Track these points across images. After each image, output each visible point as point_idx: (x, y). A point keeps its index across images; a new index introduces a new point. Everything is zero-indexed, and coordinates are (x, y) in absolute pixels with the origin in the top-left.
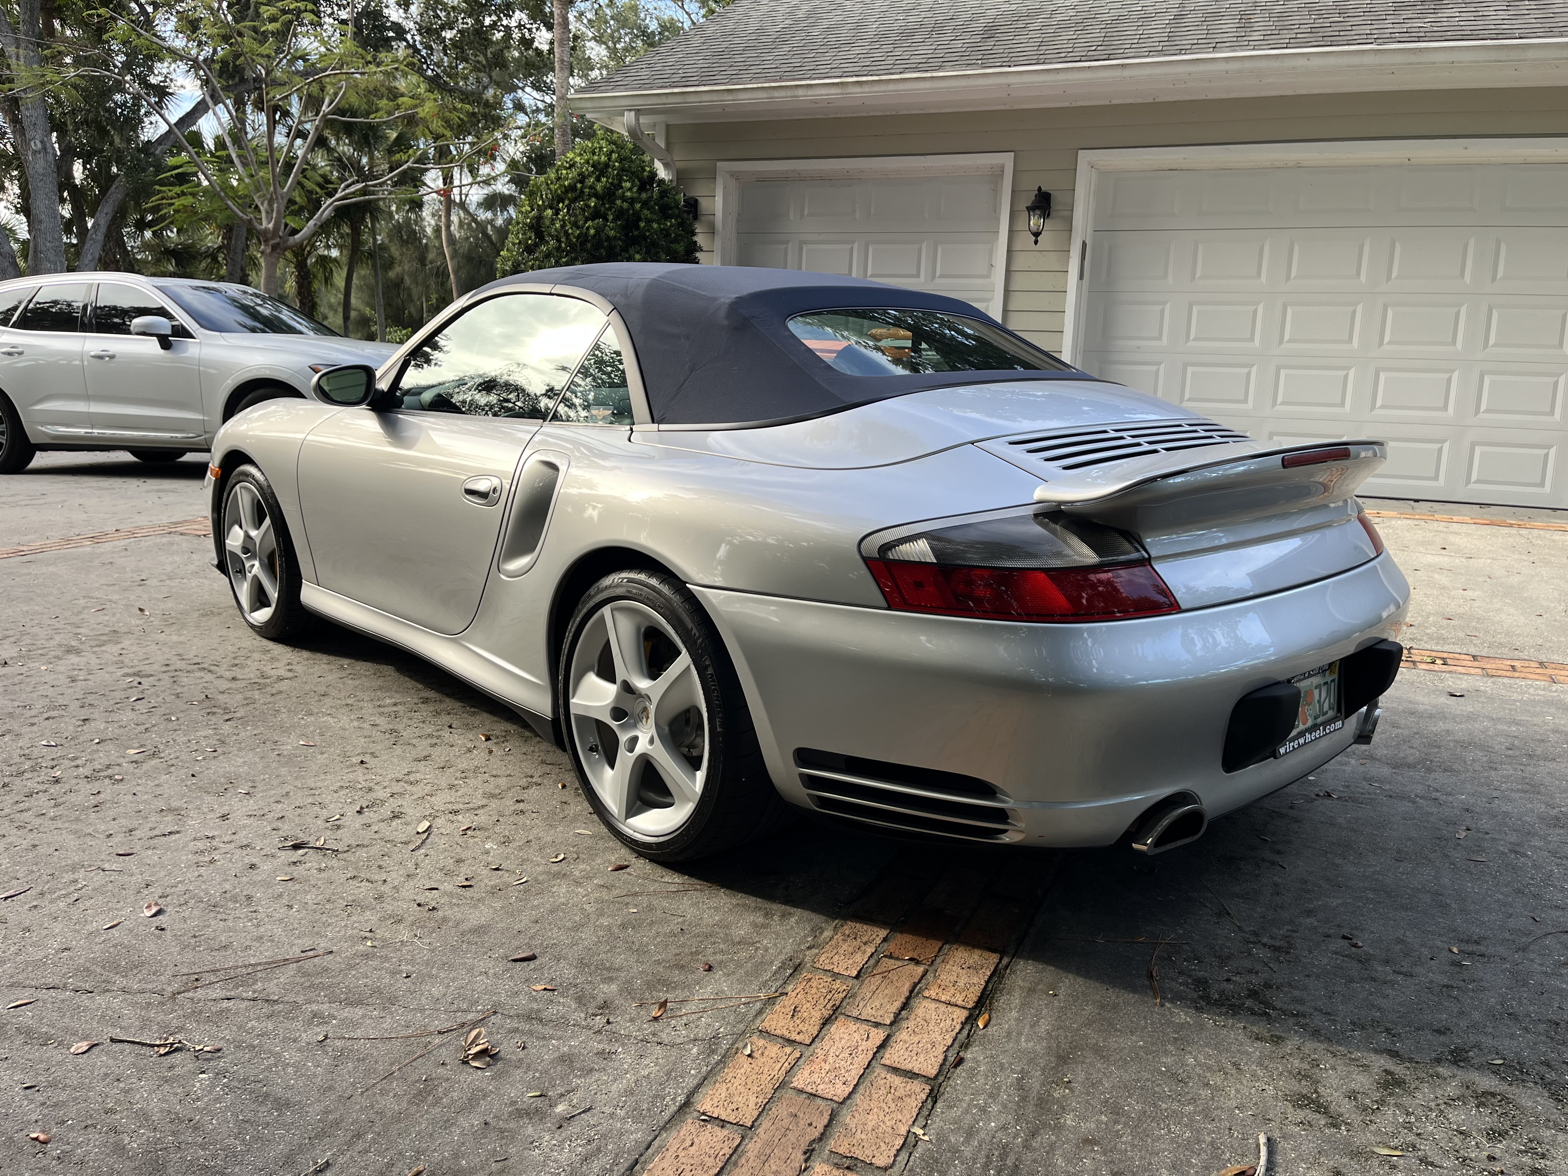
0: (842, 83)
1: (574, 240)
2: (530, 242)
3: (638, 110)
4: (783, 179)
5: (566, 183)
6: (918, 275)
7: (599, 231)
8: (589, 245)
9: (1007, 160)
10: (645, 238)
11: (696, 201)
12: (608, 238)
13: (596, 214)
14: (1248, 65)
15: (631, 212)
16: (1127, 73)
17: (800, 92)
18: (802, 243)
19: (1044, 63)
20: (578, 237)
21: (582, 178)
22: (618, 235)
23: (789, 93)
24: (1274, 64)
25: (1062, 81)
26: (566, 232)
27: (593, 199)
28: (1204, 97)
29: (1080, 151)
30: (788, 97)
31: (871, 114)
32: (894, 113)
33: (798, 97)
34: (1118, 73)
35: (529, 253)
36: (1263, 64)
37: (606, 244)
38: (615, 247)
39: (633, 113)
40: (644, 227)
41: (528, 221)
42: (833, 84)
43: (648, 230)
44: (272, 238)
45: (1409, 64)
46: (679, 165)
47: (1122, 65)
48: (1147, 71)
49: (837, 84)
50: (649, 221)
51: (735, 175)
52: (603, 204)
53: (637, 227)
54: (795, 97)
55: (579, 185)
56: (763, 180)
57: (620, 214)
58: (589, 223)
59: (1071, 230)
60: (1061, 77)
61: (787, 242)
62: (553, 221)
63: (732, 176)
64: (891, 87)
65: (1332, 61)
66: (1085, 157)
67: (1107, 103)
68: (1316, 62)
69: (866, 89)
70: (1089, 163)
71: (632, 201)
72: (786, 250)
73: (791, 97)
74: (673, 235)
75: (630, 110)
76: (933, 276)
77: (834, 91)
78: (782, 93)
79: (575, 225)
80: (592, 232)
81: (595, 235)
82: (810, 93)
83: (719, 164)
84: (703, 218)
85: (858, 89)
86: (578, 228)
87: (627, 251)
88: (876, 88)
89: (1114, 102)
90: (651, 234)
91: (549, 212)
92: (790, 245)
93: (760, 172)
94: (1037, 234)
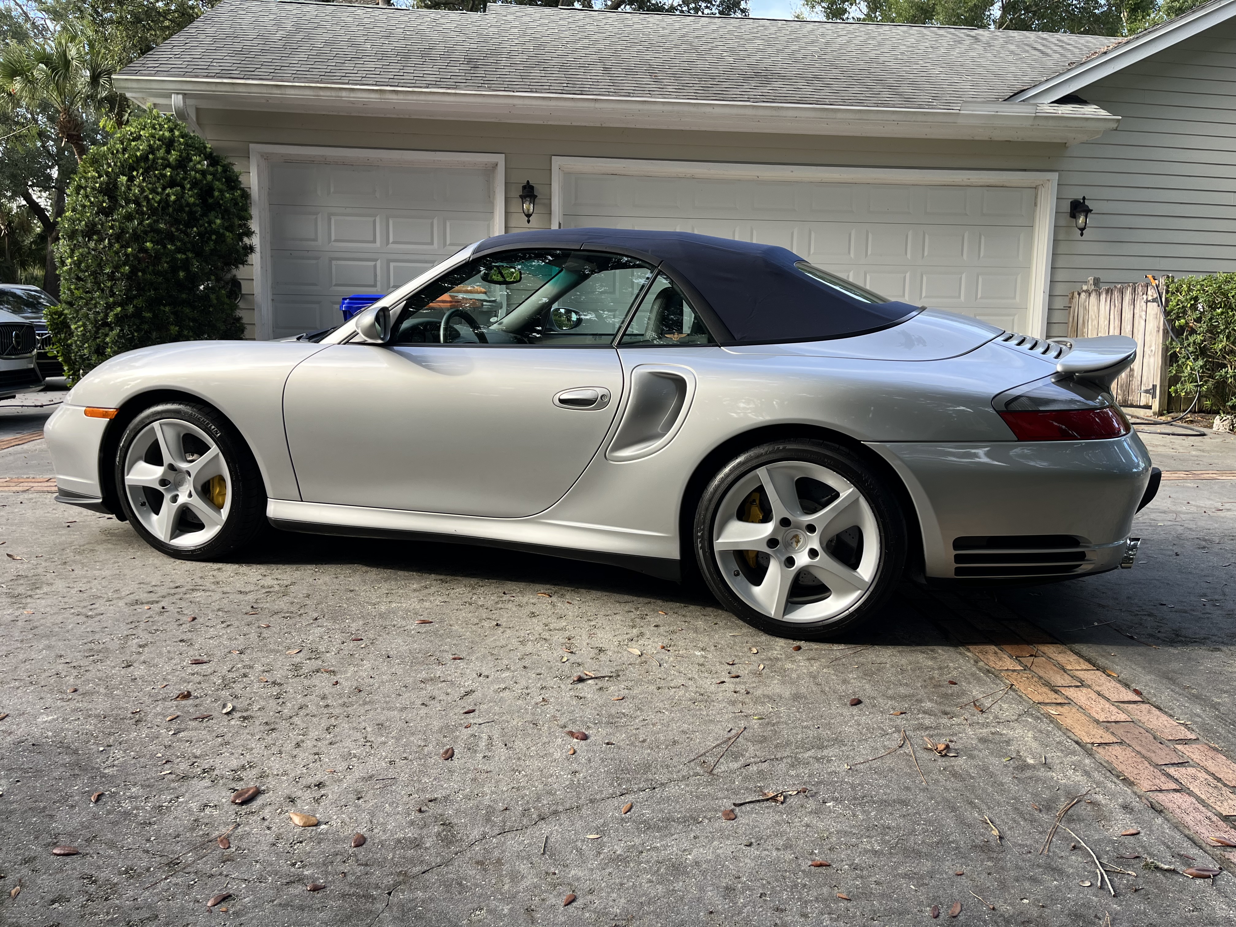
0: (380, 90)
1: (156, 205)
2: (104, 205)
3: (185, 94)
4: (311, 162)
5: (138, 154)
6: (432, 243)
7: (180, 197)
8: (171, 209)
9: (500, 159)
10: (220, 206)
12: (188, 204)
13: (173, 183)
14: (676, 108)
15: (205, 182)
16: (598, 105)
17: (344, 94)
18: (330, 215)
19: (536, 92)
20: (159, 203)
21: (152, 150)
22: (197, 202)
23: (334, 93)
24: (692, 109)
25: (554, 106)
26: (146, 197)
27: (168, 169)
28: (633, 126)
29: (553, 157)
30: (332, 96)
31: (388, 116)
32: (407, 117)
33: (342, 97)
34: (592, 105)
35: (107, 216)
36: (686, 108)
37: (187, 209)
38: (196, 212)
39: (180, 97)
40: (218, 196)
41: (97, 185)
42: (373, 90)
45: (772, 116)
47: (596, 100)
48: (612, 106)
49: (377, 90)
51: (265, 157)
52: (178, 174)
53: (212, 196)
54: (338, 97)
55: (151, 156)
56: (289, 161)
57: (195, 184)
58: (168, 191)
59: (551, 214)
60: (553, 103)
61: (317, 214)
62: (129, 188)
63: (262, 156)
64: (422, 97)
65: (727, 111)
66: (557, 162)
67: (569, 124)
68: (717, 110)
69: (401, 97)
70: (559, 165)
71: (203, 173)
72: (316, 219)
73: (335, 97)
74: (241, 204)
75: (178, 94)
76: (445, 245)
77: (373, 95)
78: (328, 93)
79: (153, 191)
80: (173, 198)
82: (352, 95)
83: (251, 145)
85: (394, 96)
86: (158, 194)
87: (207, 216)
88: (410, 97)
89: (574, 124)
90: (224, 203)
91: (124, 179)
92: (319, 216)
93: (290, 154)
94: (529, 216)
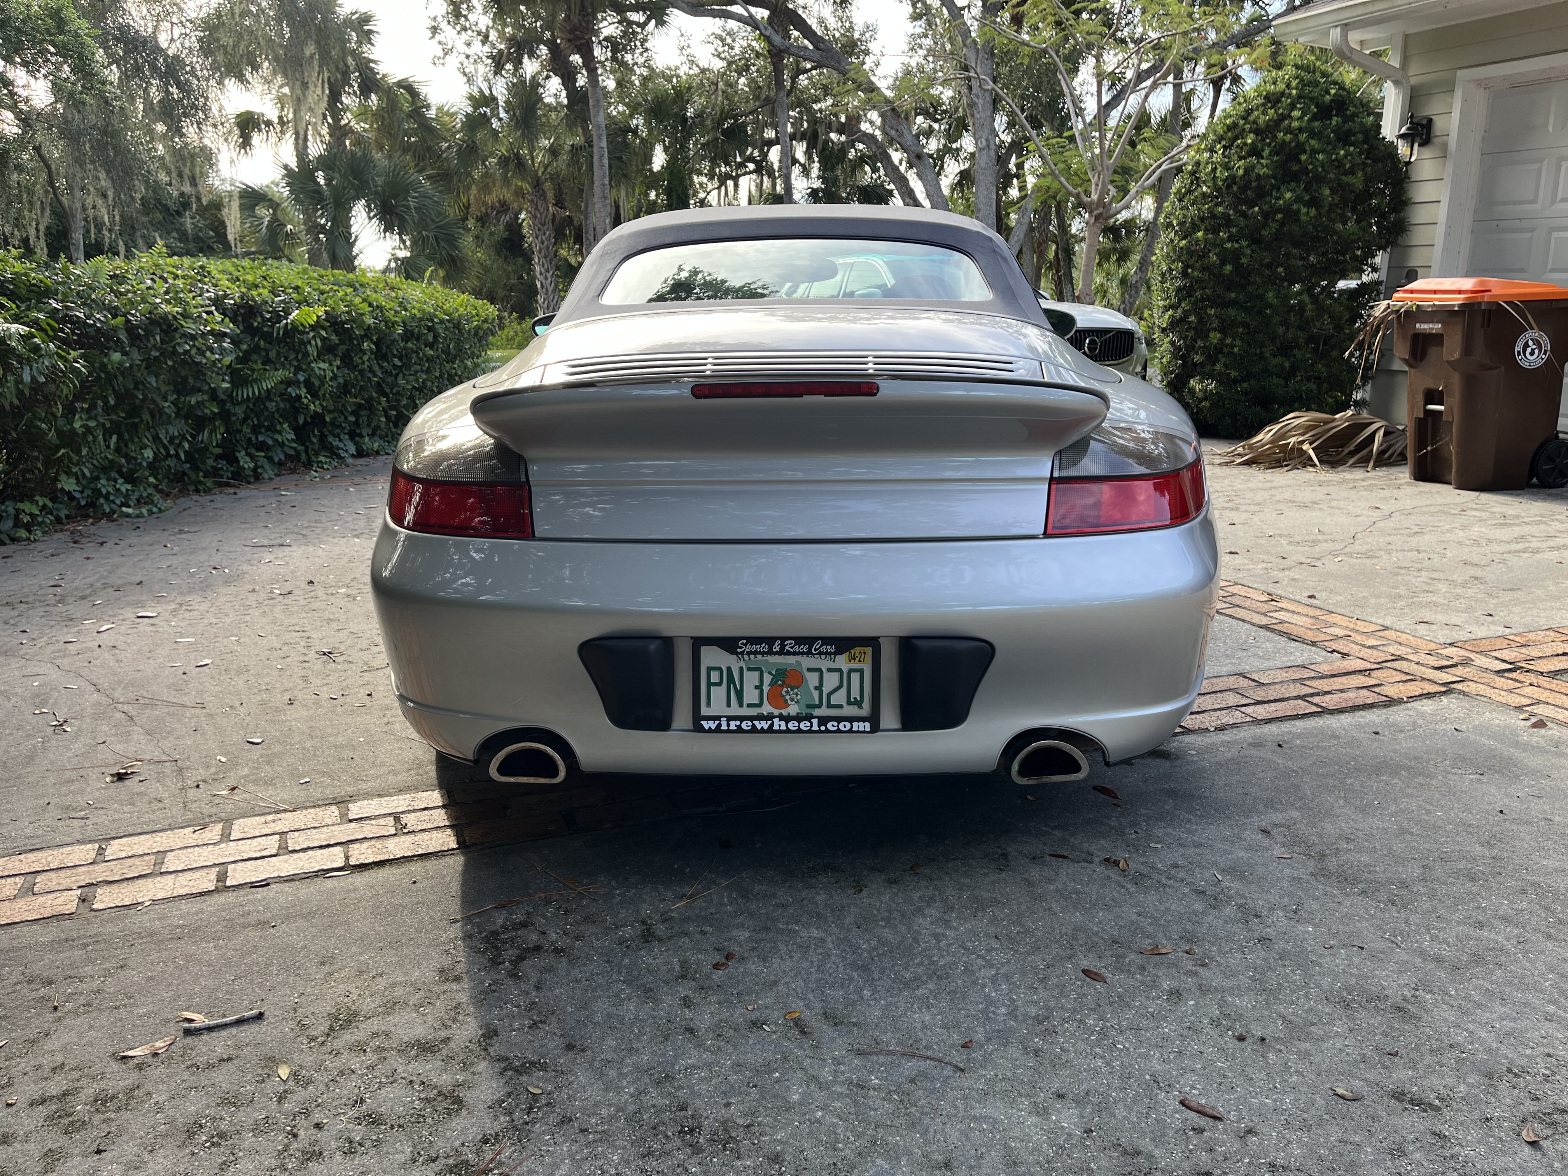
3: (1346, 25)
4: (1547, 81)
8: (1235, 188)
11: (1430, 121)
13: (1255, 151)
18: (1560, 160)
20: (1224, 181)
37: (1254, 184)
39: (1343, 29)
43: (1311, 163)
44: (1096, 209)
46: (1414, 81)
50: (1315, 152)
51: (1484, 85)
52: (1263, 140)
56: (1517, 86)
61: (1541, 160)
63: (1478, 85)
72: (1540, 169)
75: (1340, 26)
80: (1241, 172)
81: (1244, 176)
83: (1460, 73)
84: (1436, 140)
92: (1545, 163)
